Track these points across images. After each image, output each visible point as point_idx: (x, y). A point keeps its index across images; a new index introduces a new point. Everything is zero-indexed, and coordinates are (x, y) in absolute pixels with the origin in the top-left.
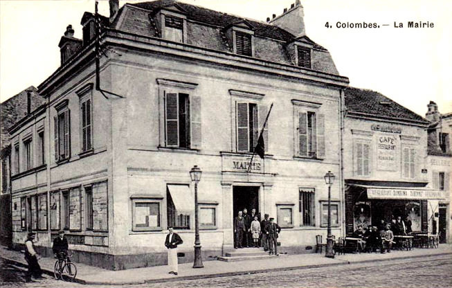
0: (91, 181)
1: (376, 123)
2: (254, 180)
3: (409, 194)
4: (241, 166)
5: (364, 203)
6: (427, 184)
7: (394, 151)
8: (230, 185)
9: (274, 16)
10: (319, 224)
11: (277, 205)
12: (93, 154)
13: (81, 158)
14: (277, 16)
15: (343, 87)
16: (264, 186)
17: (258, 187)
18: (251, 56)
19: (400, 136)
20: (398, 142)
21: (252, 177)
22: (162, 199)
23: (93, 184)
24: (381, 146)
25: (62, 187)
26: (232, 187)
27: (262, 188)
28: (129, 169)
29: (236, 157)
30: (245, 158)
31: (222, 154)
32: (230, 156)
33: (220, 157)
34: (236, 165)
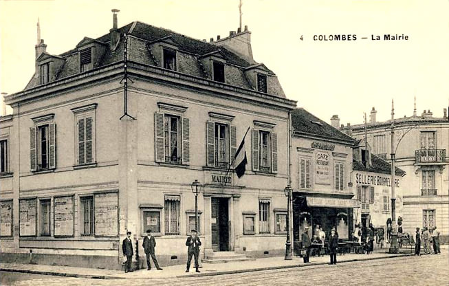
0: (92, 191)
1: (316, 142)
2: (228, 192)
3: (336, 203)
4: (218, 179)
5: (306, 213)
6: (353, 196)
7: (328, 167)
8: (209, 196)
9: (219, 37)
10: (273, 231)
11: (243, 214)
12: (96, 166)
13: (75, 169)
14: (221, 38)
15: (291, 109)
16: (234, 197)
17: (230, 198)
18: (224, 82)
19: (333, 153)
20: (331, 158)
21: (226, 189)
22: (161, 208)
23: (95, 194)
24: (318, 162)
25: (39, 196)
26: (211, 198)
27: (232, 199)
28: (138, 182)
29: (214, 172)
30: (220, 172)
31: (204, 168)
32: (210, 170)
33: (202, 172)
34: (214, 178)
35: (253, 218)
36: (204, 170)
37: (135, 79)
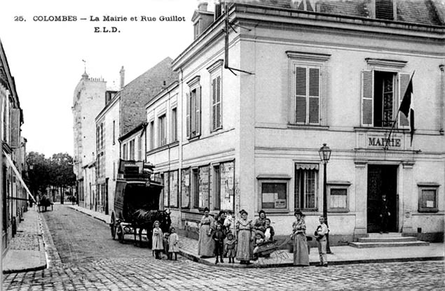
0: (219, 160)
4: (378, 142)
8: (365, 163)
11: (419, 186)
12: (222, 132)
16: (403, 165)
17: (398, 166)
18: (393, 19)
21: (390, 155)
22: (289, 179)
23: (221, 163)
25: (192, 165)
26: (366, 166)
27: (401, 167)
28: (256, 148)
29: (372, 133)
30: (383, 134)
31: (356, 129)
32: (366, 131)
33: (354, 133)
34: (372, 141)
35: (435, 191)
36: (355, 131)
37: (253, 25)
